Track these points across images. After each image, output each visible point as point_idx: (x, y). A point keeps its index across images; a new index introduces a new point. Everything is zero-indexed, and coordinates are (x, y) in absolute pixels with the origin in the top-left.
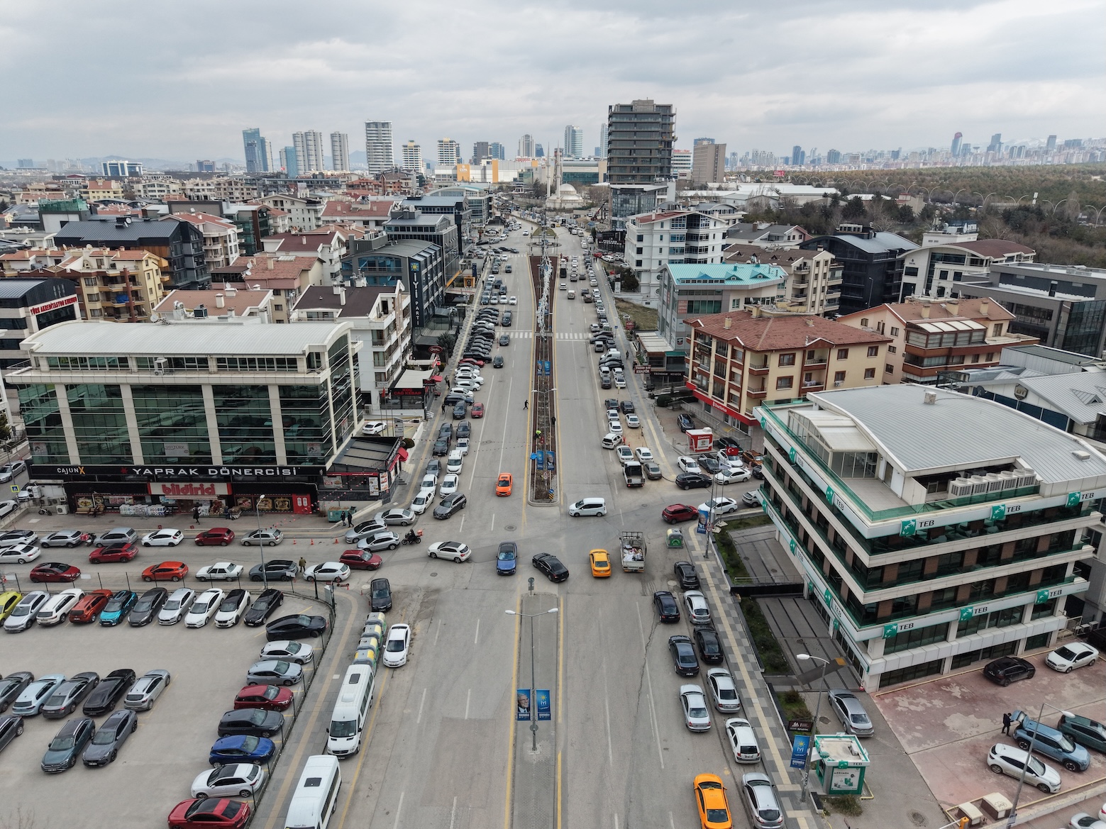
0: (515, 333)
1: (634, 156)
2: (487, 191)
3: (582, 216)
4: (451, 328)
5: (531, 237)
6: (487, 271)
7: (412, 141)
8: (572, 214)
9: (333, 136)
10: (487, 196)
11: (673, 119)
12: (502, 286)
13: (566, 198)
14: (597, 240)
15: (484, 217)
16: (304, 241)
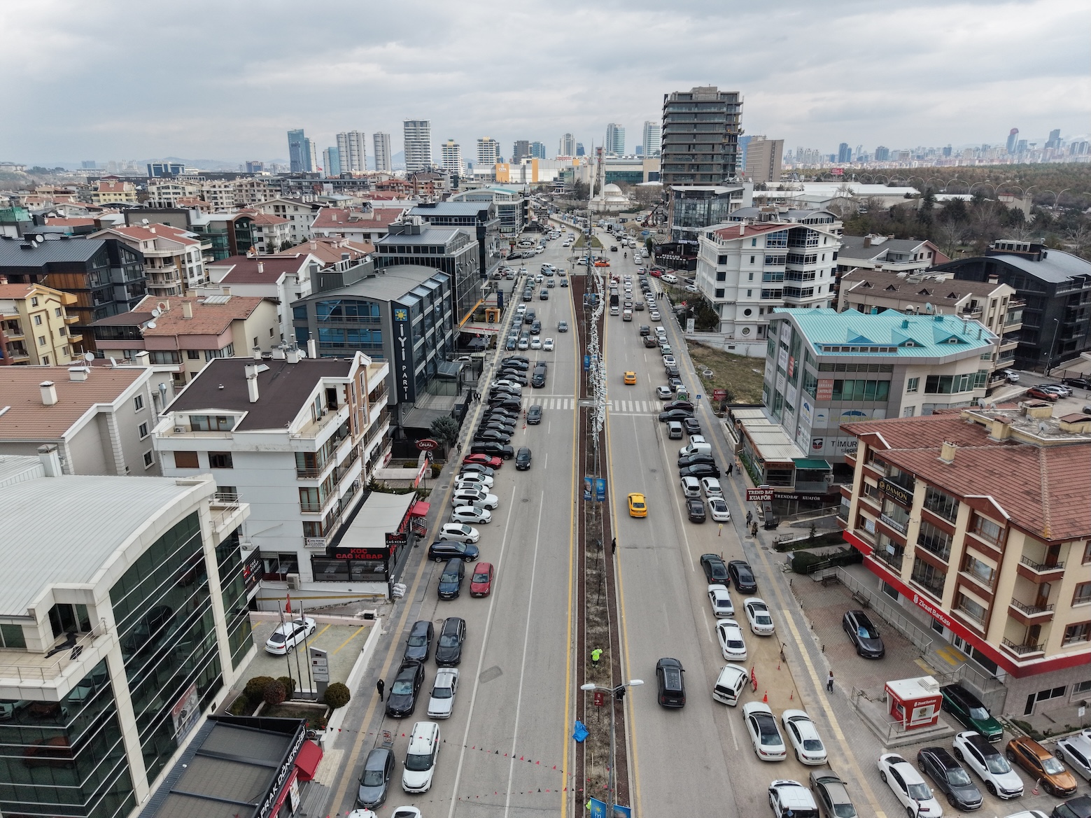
0: (549, 399)
1: (694, 151)
2: (523, 194)
3: (629, 220)
4: (459, 392)
5: (573, 250)
6: (516, 297)
7: (452, 140)
8: (617, 218)
9: (375, 136)
10: (522, 200)
11: (740, 109)
12: (535, 322)
13: (611, 199)
14: (653, 254)
15: (517, 222)
16: (261, 269)
